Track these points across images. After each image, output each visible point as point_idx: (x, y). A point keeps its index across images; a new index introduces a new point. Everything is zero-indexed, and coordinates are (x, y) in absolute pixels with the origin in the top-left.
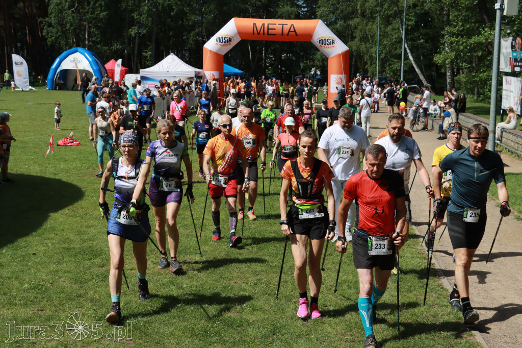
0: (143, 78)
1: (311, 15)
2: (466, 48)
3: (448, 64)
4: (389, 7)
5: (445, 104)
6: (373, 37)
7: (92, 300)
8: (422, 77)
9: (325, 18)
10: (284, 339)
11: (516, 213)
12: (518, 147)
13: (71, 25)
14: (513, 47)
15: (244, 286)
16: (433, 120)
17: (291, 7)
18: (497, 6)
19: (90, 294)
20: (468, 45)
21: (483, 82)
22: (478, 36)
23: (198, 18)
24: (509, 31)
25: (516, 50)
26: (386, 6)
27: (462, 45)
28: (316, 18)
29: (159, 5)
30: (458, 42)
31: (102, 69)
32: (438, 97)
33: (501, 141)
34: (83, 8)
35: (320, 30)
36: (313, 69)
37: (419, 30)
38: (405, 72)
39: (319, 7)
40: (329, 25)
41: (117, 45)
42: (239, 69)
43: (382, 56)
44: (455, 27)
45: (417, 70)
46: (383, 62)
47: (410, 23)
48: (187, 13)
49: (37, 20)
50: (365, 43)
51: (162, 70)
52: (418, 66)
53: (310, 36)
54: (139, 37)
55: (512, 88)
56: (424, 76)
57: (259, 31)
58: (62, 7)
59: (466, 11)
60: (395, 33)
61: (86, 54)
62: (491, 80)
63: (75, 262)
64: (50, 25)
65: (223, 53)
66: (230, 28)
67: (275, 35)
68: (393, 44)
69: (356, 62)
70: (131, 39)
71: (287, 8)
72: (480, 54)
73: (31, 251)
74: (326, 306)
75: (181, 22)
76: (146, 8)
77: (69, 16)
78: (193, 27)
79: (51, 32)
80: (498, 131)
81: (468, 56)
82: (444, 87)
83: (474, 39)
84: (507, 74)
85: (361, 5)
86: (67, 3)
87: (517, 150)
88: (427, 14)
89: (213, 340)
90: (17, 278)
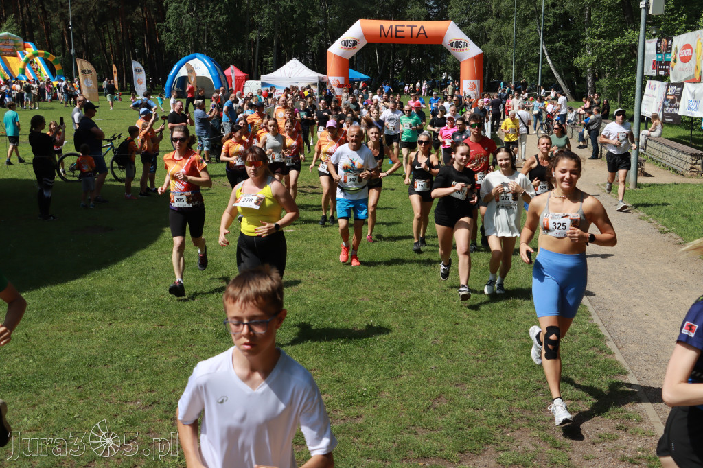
0: (263, 84)
1: (442, 16)
2: (609, 51)
3: (589, 68)
4: (526, 6)
5: (585, 109)
6: (508, 39)
7: (213, 316)
8: (561, 82)
9: (457, 19)
10: (413, 358)
11: (660, 226)
12: (663, 156)
13: (190, 30)
14: (658, 49)
15: (370, 302)
16: (572, 128)
17: (421, 8)
18: (642, 5)
19: (211, 309)
20: (610, 47)
21: (626, 86)
22: (621, 37)
23: (321, 21)
24: (654, 32)
25: (661, 53)
26: (522, 6)
27: (604, 47)
28: (447, 19)
29: (281, 7)
30: (600, 44)
31: (222, 76)
32: (577, 103)
33: (645, 149)
34: (202, 11)
35: (451, 32)
36: (445, 74)
37: (558, 32)
38: (542, 76)
39: (450, 8)
40: (462, 26)
41: (237, 50)
42: (365, 74)
43: (519, 59)
44: (598, 27)
45: (556, 74)
46: (520, 66)
47: (548, 24)
48: (310, 15)
49: (154, 25)
50: (500, 46)
51: (283, 75)
52: (556, 70)
53: (441, 38)
54: (260, 41)
55: (656, 93)
56: (563, 80)
57: (386, 33)
58: (181, 11)
59: (609, 11)
60: (532, 35)
61: (205, 60)
62: (635, 84)
63: (195, 276)
64: (168, 30)
65: (348, 57)
66: (356, 31)
67: (404, 37)
68: (530, 46)
69: (490, 65)
70: (252, 43)
71: (417, 9)
72: (623, 56)
73: (150, 265)
74: (457, 324)
75: (304, 25)
76: (267, 10)
77: (188, 20)
78: (316, 31)
79: (169, 38)
80: (642, 139)
81: (610, 59)
82: (584, 93)
83: (618, 41)
84: (651, 78)
85: (496, 5)
86: (186, 7)
87: (662, 159)
88: (566, 14)
89: (339, 357)
90: (135, 292)
